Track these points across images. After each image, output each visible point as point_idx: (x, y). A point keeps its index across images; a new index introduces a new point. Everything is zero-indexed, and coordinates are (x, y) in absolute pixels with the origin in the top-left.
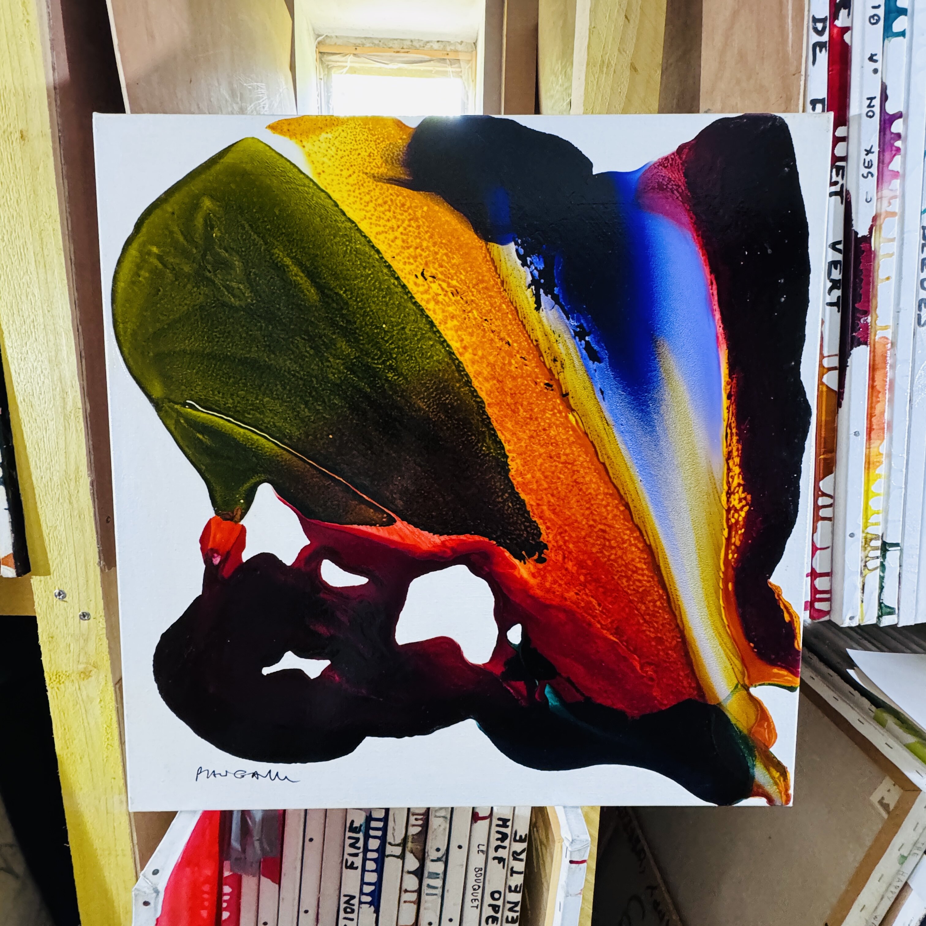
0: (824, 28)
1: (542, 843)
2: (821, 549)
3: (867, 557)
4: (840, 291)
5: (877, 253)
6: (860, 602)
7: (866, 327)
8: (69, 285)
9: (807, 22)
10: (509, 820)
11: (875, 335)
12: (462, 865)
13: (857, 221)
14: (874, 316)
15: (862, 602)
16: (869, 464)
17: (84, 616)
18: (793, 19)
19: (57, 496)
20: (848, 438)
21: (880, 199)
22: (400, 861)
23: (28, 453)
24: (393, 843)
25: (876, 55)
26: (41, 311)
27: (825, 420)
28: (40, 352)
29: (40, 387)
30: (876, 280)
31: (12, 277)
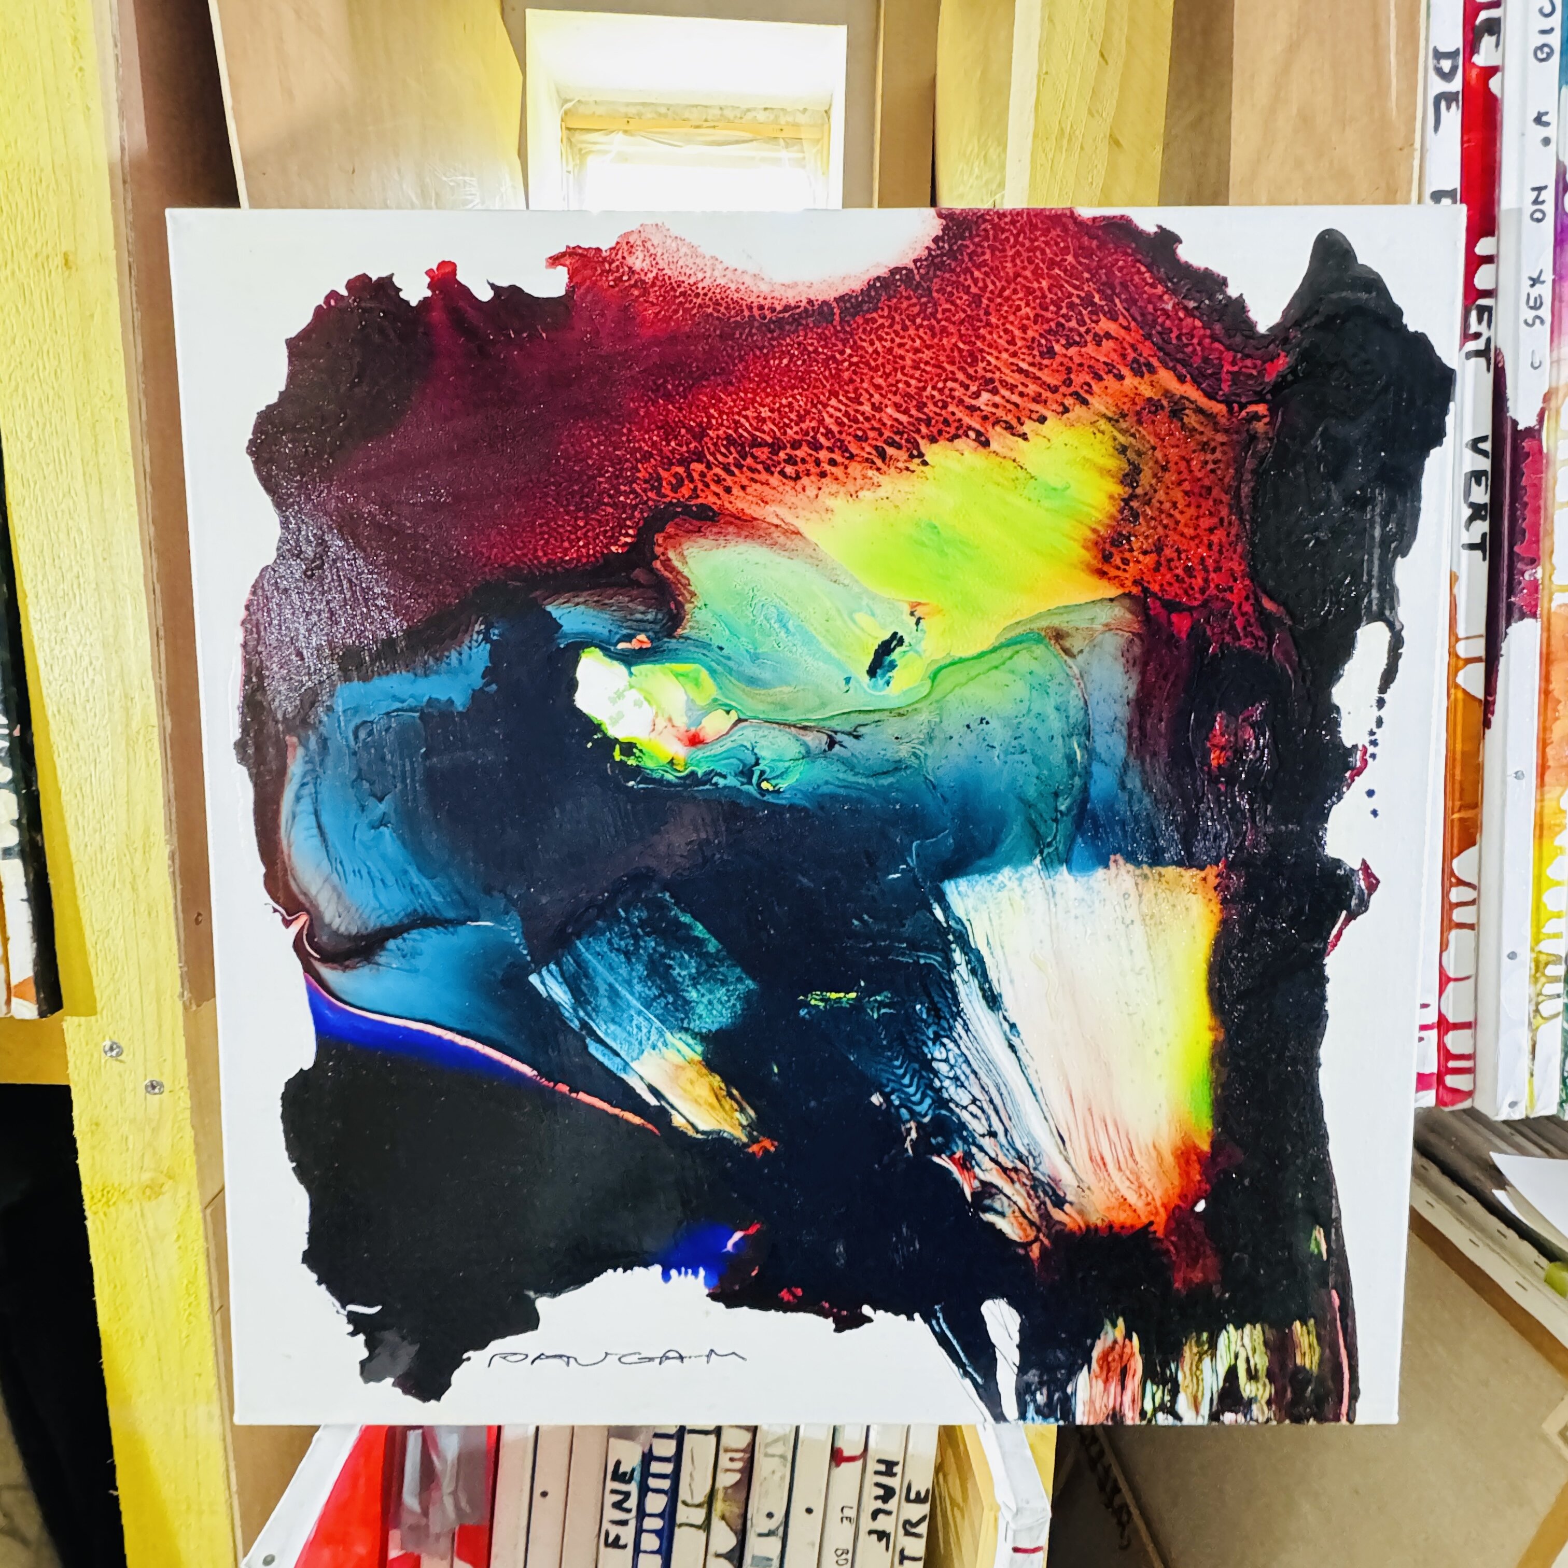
0: (1454, 69)
1: (953, 1503)
2: (1456, 980)
3: (1539, 994)
4: (1487, 523)
5: (1552, 458)
6: (1527, 1076)
7: (1535, 587)
8: (140, 514)
9: (1425, 60)
10: (897, 1464)
11: (1551, 600)
12: (813, 1545)
13: (1516, 401)
14: (1548, 566)
15: (1532, 1075)
16: (1541, 830)
17: (154, 1087)
18: (1397, 53)
19: (111, 878)
20: (1504, 783)
21: (1556, 362)
22: (702, 1535)
23: (64, 804)
24: (689, 1501)
25: (1546, 113)
26: (91, 558)
27: (1463, 753)
28: (87, 629)
29: (87, 690)
30: (1549, 502)
31: (44, 501)
